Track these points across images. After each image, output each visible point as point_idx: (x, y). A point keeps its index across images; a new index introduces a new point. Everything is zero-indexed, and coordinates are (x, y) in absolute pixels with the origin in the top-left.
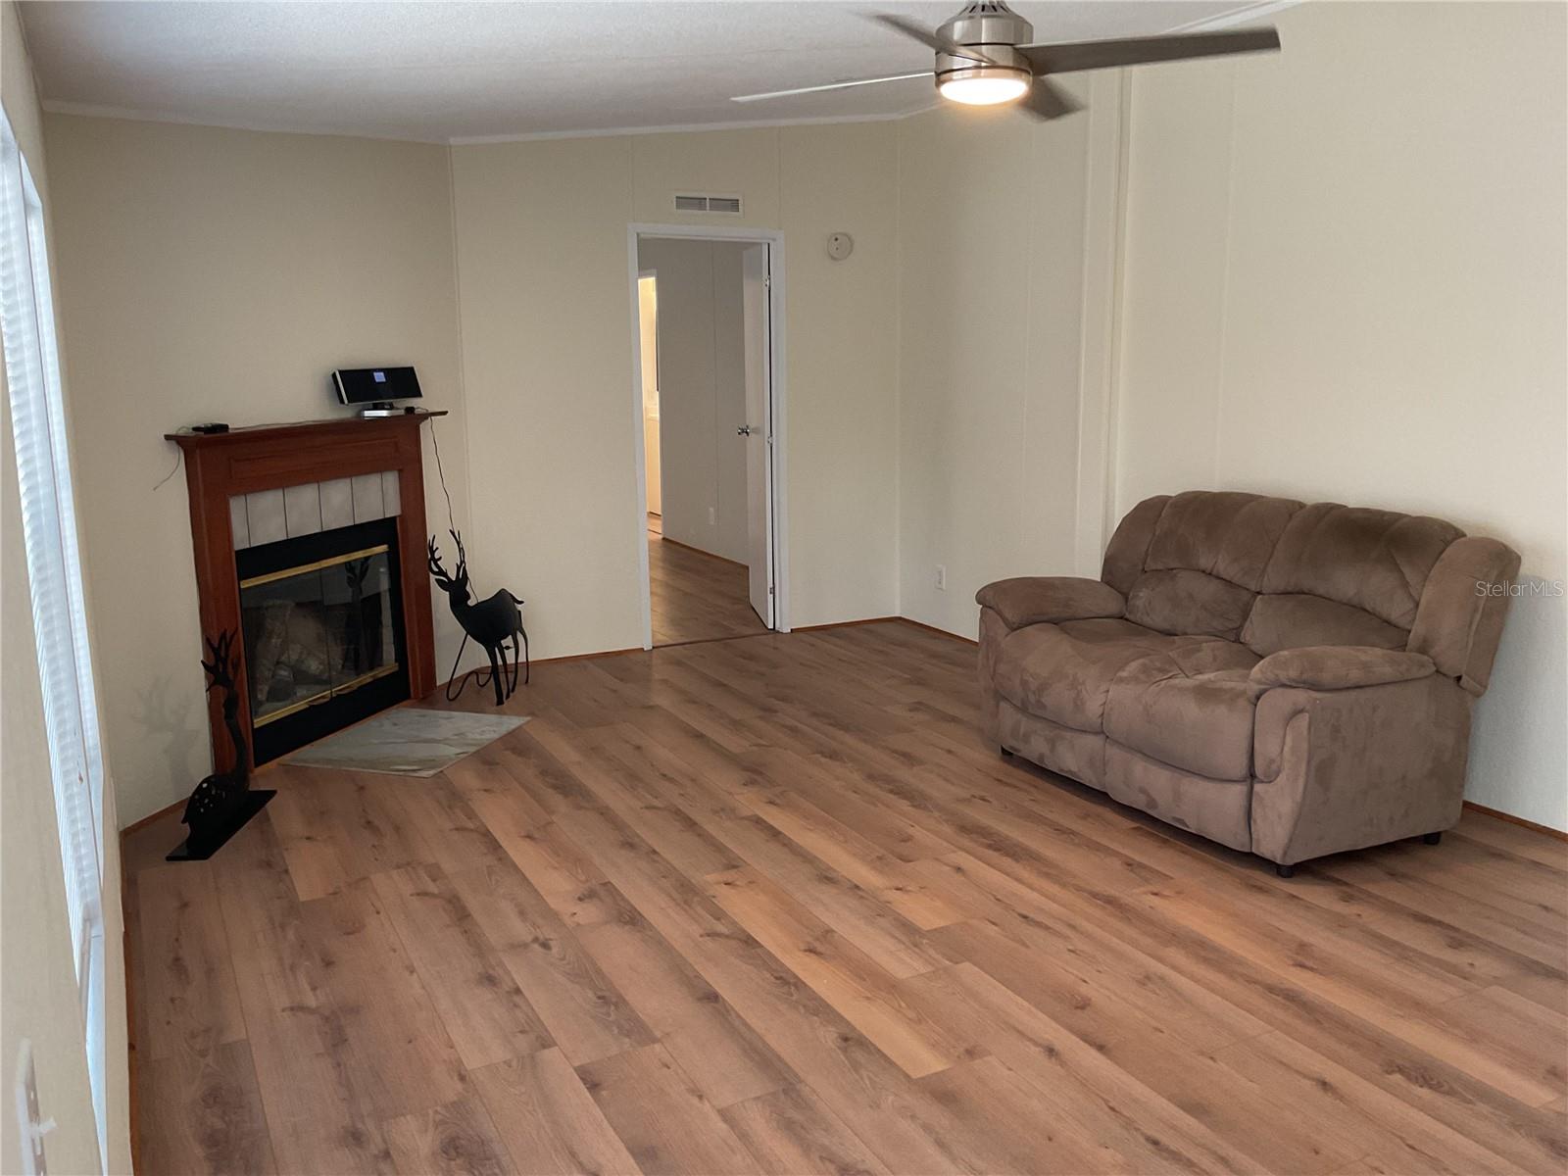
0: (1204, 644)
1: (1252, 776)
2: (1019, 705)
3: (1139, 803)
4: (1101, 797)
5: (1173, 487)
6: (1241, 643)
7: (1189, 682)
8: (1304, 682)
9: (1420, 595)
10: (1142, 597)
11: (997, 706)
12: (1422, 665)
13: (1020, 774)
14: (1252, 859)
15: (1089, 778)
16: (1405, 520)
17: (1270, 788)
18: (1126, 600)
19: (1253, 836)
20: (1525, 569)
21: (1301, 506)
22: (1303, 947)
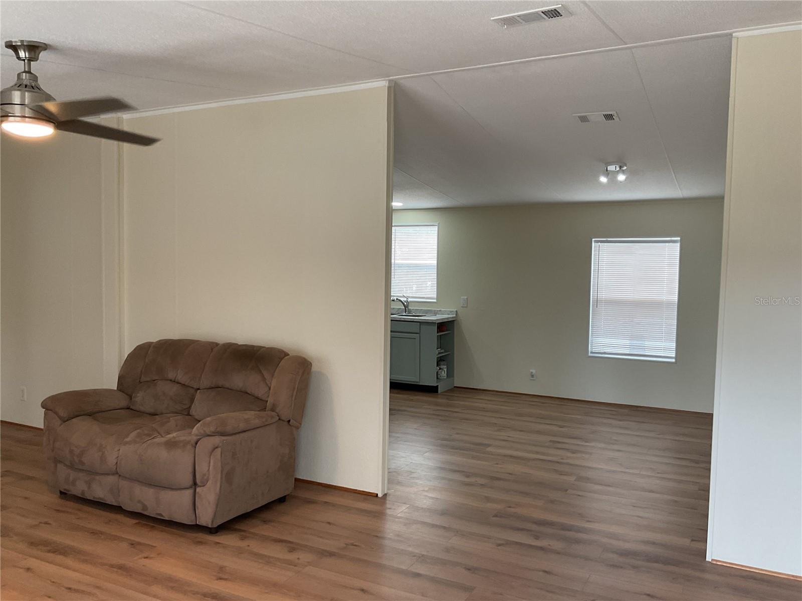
0: (171, 419)
1: (195, 484)
2: (70, 465)
3: (138, 509)
4: (118, 509)
5: (154, 337)
6: (190, 415)
7: (163, 440)
8: (218, 432)
9: (271, 383)
10: (139, 396)
11: (56, 466)
12: (272, 417)
13: (71, 504)
14: (197, 528)
15: (110, 500)
16: (262, 349)
17: (204, 489)
18: (131, 397)
19: (197, 515)
20: (314, 368)
21: (217, 344)
22: (222, 569)
